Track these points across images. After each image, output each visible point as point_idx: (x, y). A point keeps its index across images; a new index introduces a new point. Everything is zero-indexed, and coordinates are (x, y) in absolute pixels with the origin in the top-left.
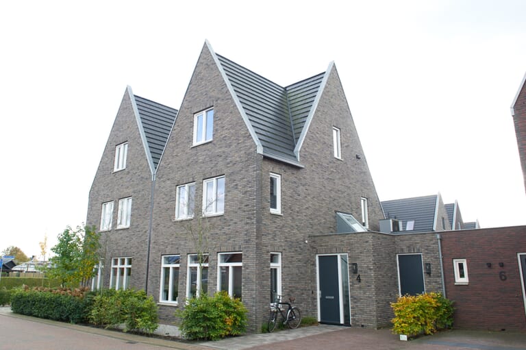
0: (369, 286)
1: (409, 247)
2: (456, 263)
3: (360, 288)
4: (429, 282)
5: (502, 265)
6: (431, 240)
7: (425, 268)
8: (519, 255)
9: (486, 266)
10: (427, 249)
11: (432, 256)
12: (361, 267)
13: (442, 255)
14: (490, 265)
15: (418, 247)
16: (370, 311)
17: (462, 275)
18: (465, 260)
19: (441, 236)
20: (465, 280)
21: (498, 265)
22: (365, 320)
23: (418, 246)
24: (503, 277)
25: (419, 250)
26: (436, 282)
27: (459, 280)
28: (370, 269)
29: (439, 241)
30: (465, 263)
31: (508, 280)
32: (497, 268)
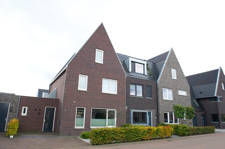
1: (5, 100)
2: (23, 108)
4: (10, 115)
5: (40, 110)
6: (16, 98)
7: (10, 109)
8: (46, 107)
9: (34, 110)
10: (13, 102)
11: (14, 105)
13: (19, 105)
14: (36, 110)
17: (24, 112)
18: (27, 107)
19: (21, 97)
20: (25, 114)
21: (39, 110)
23: (9, 100)
24: (39, 114)
26: (13, 115)
27: (23, 114)
29: (19, 99)
30: (27, 108)
31: (41, 115)
32: (38, 111)
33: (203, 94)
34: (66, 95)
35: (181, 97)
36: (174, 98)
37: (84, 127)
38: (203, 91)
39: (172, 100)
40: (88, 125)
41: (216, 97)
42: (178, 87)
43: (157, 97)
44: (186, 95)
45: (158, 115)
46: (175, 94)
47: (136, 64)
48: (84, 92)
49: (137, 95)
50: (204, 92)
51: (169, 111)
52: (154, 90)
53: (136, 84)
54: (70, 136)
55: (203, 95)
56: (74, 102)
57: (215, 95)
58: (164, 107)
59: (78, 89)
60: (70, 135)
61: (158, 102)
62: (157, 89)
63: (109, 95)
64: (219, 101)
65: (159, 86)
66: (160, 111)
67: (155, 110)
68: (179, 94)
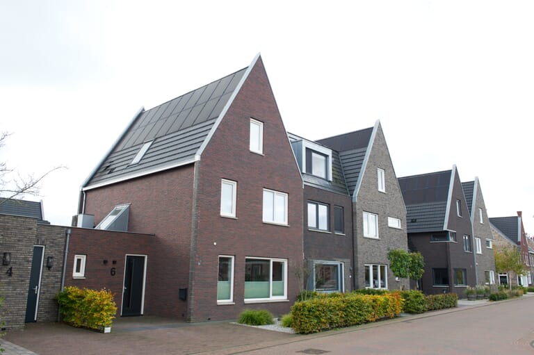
0: (22, 281)
2: (76, 257)
3: (9, 283)
4: (48, 277)
5: (114, 262)
6: (58, 234)
7: (45, 262)
8: (126, 255)
9: (102, 263)
10: (52, 243)
11: (56, 250)
12: (17, 258)
13: (68, 249)
14: (105, 262)
15: (43, 239)
16: (19, 310)
17: (78, 270)
18: (85, 256)
19: (71, 231)
20: (81, 275)
21: (112, 262)
22: (8, 322)
24: (113, 272)
25: (43, 242)
26: (54, 276)
27: (76, 275)
28: (28, 261)
29: (69, 236)
30: (83, 258)
31: (115, 276)
32: (110, 265)
33: (419, 223)
34: (198, 228)
35: (393, 231)
36: (381, 234)
37: (231, 300)
38: (417, 217)
39: (378, 237)
40: (239, 295)
41: (447, 232)
42: (388, 209)
43: (353, 233)
44: (400, 228)
45: (354, 271)
46: (383, 226)
47: (314, 154)
48: (231, 220)
49: (320, 228)
50: (420, 220)
51: (373, 261)
52: (347, 216)
53: (317, 202)
54: (210, 322)
55: (418, 227)
56: (215, 244)
57: (445, 228)
58: (364, 254)
59: (219, 213)
60: (209, 319)
61: (355, 243)
62: (353, 214)
63: (275, 227)
64: (451, 240)
65: (357, 207)
66: (359, 262)
67: (349, 260)
68: (390, 225)
